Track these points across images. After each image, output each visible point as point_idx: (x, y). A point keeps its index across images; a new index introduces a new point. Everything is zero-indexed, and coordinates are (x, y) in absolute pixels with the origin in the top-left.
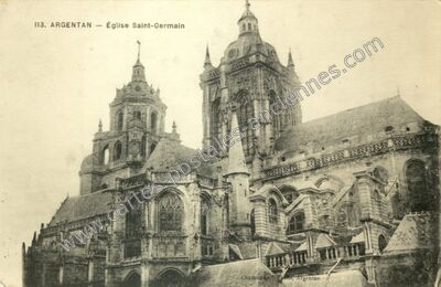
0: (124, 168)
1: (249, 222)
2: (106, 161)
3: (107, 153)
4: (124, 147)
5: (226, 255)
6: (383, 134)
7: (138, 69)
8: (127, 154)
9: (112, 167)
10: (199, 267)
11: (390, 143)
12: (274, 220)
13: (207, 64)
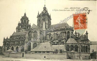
0: (23, 29)
1: (45, 38)
2: (20, 27)
3: (20, 26)
4: (23, 26)
5: (43, 42)
6: (65, 27)
7: (25, 14)
8: (23, 27)
9: (21, 28)
10: (39, 43)
11: (66, 29)
12: (49, 38)
13: (39, 14)
